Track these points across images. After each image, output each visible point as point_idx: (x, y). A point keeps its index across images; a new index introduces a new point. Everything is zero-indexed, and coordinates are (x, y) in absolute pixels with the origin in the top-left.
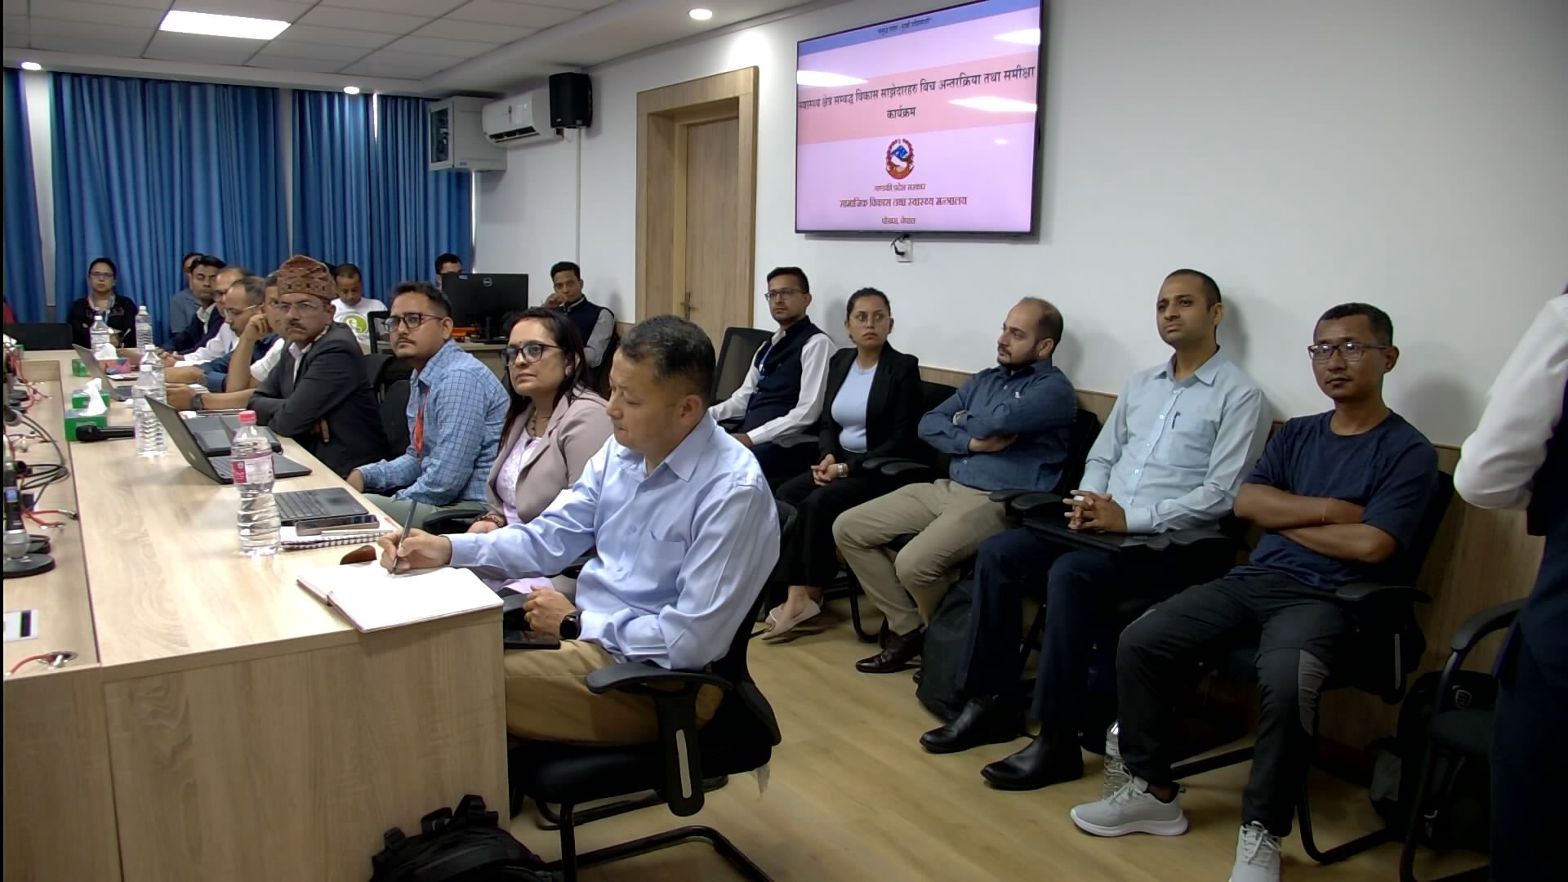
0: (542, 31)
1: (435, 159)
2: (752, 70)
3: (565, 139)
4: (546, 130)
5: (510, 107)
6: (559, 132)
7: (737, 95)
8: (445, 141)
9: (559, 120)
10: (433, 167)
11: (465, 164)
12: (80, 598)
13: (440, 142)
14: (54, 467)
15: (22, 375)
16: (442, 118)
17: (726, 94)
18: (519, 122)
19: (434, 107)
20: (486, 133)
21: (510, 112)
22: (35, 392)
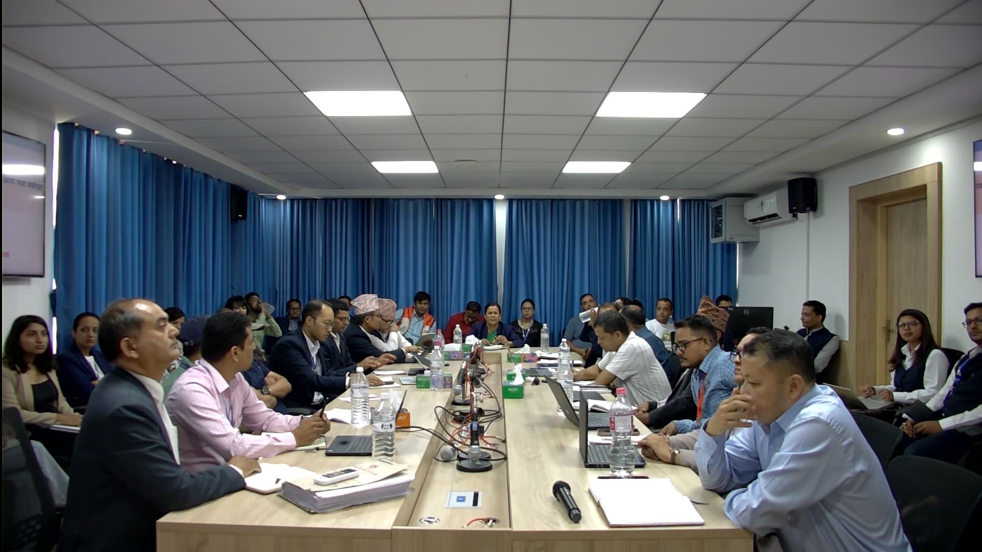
0: (783, 153)
1: (714, 236)
2: (936, 165)
3: (798, 220)
4: (786, 215)
5: (762, 202)
6: (795, 216)
7: (925, 183)
8: (720, 225)
9: (794, 208)
10: (713, 241)
11: (733, 238)
12: (504, 488)
13: (717, 225)
14: (495, 412)
15: (483, 360)
16: (718, 211)
17: (916, 182)
18: (767, 211)
19: (714, 205)
20: (746, 219)
21: (762, 205)
22: (488, 369)
